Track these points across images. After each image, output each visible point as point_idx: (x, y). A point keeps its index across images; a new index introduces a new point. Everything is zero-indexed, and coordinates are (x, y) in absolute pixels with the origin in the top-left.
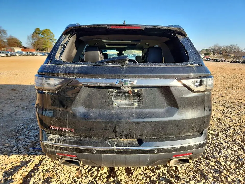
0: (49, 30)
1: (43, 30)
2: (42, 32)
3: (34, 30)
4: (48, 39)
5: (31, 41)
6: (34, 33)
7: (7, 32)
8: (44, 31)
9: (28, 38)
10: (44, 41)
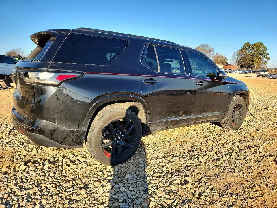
0: (261, 44)
1: (253, 44)
2: (251, 46)
3: (243, 45)
4: (257, 54)
5: (237, 58)
6: (242, 49)
7: (214, 50)
8: (255, 45)
9: (234, 54)
10: (251, 57)
